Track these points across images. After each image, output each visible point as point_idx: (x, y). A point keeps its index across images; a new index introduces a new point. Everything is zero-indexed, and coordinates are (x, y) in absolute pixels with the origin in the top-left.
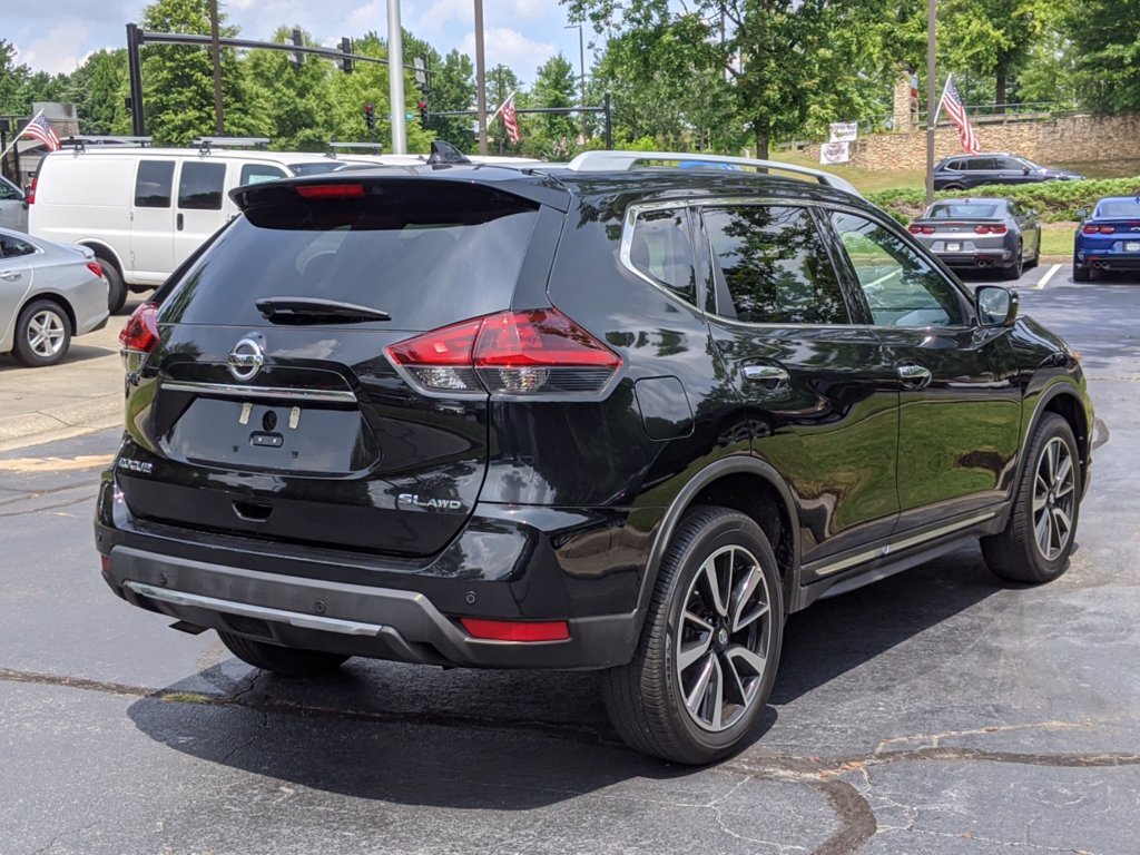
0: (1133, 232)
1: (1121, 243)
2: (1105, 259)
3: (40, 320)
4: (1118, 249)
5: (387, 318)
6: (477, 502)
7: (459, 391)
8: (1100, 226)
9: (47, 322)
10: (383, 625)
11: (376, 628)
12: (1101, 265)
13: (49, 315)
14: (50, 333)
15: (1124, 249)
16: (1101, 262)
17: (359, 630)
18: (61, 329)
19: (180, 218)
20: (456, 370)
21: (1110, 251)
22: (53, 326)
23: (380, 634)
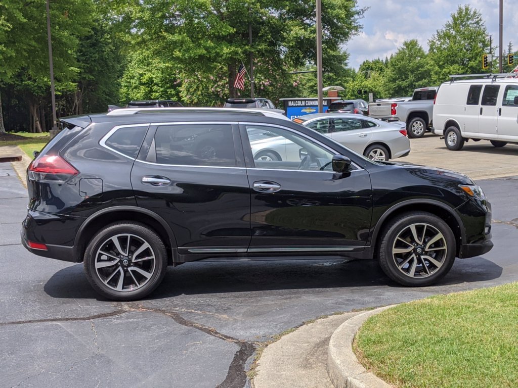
3: (375, 152)
9: (378, 153)
13: (379, 151)
14: (379, 158)
18: (384, 156)
19: (481, 109)
22: (381, 154)
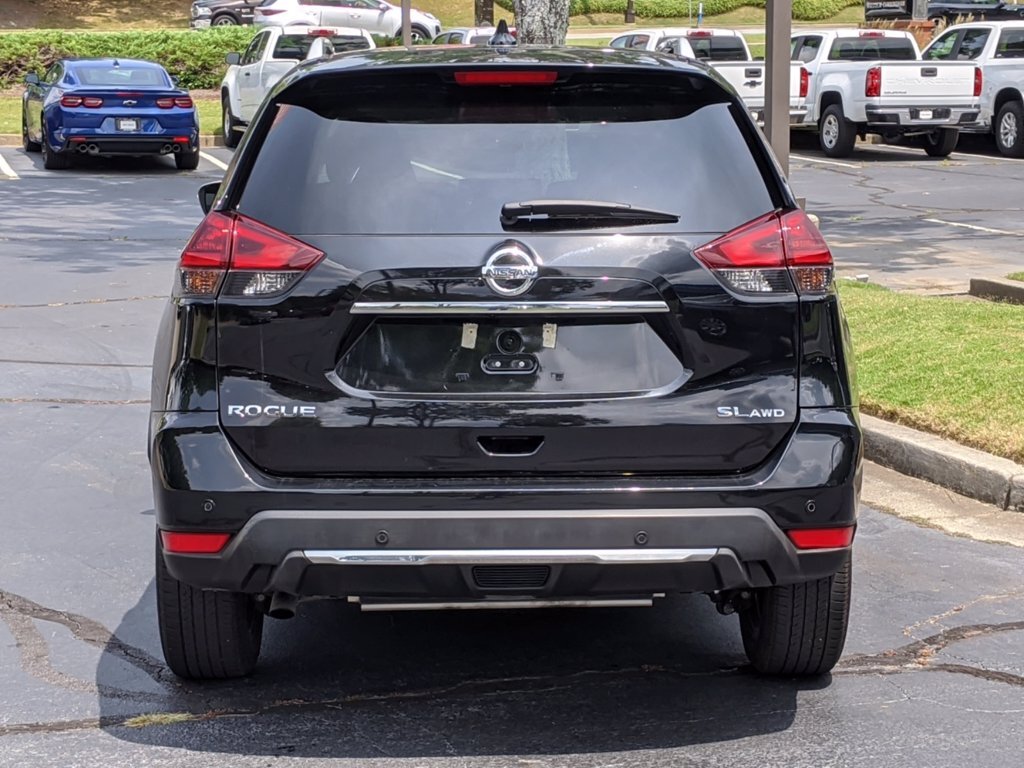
0: (126, 106)
1: (113, 120)
2: (92, 140)
4: (107, 128)
5: (673, 219)
6: (799, 408)
7: (766, 294)
8: (84, 96)
10: (718, 547)
11: (712, 552)
12: (88, 149)
15: (117, 128)
16: (88, 144)
17: (691, 557)
20: (763, 272)
21: (98, 131)
23: (718, 557)
